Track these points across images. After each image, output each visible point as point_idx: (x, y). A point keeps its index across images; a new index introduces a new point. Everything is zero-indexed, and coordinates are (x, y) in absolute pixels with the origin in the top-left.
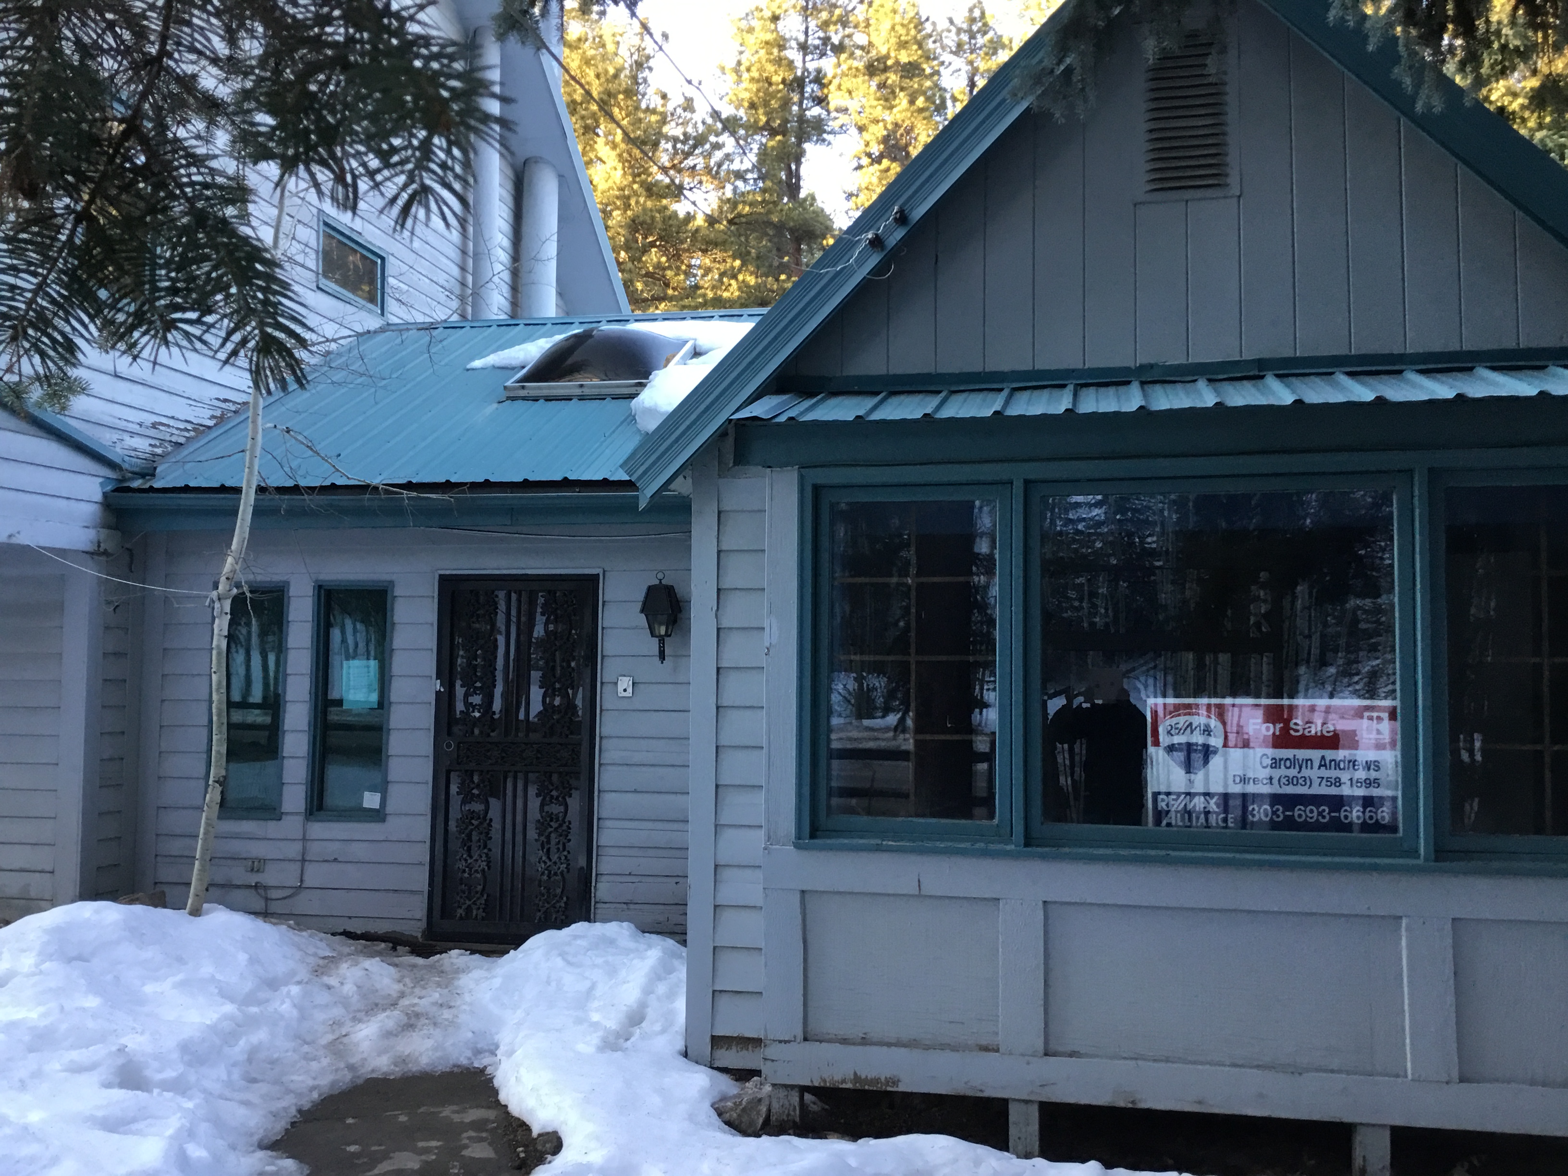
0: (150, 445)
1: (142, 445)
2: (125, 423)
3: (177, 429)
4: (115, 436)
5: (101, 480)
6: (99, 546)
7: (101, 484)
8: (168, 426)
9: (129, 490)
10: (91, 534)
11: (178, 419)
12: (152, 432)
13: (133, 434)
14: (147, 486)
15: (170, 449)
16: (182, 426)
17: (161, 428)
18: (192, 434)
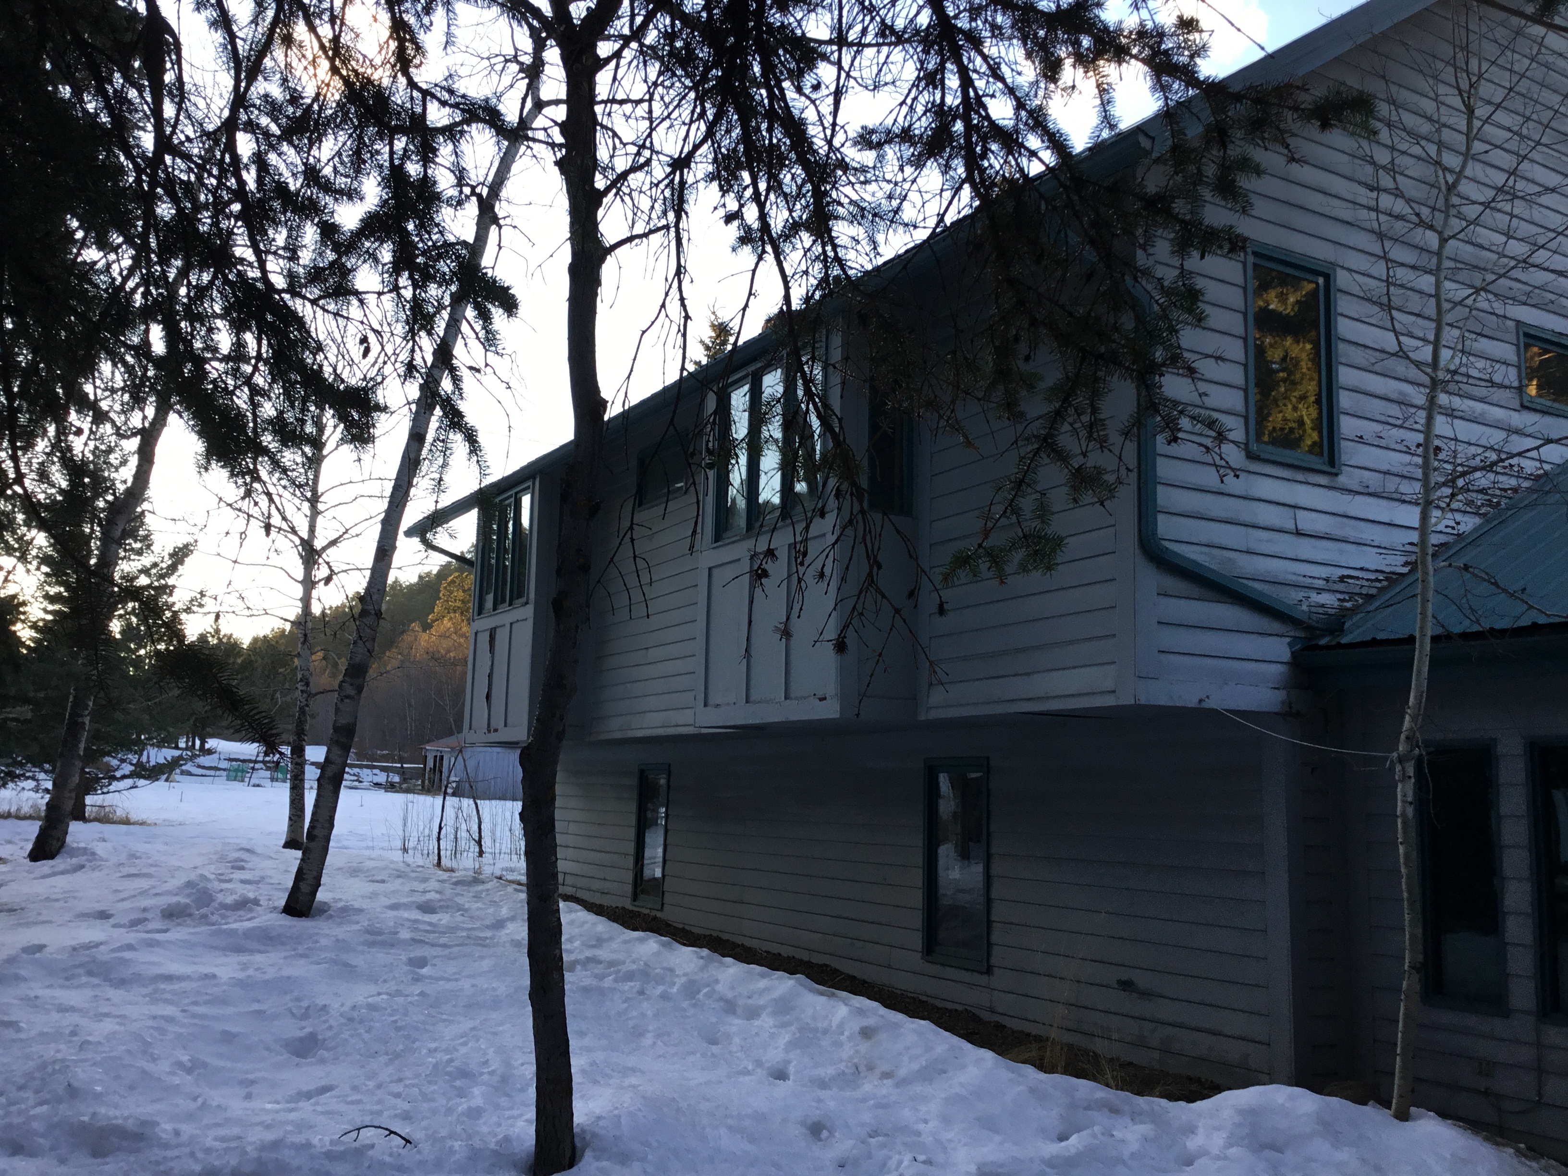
0: (1339, 600)
1: (1328, 599)
2: (1310, 580)
3: (1367, 580)
4: (1301, 595)
5: (1288, 640)
6: (1290, 708)
7: (1289, 644)
8: (1357, 578)
9: (1318, 647)
10: (1281, 695)
11: (1367, 570)
12: (1341, 587)
13: (1319, 591)
14: (1333, 643)
15: (1361, 601)
16: (1372, 576)
17: (1350, 581)
18: (1385, 583)
